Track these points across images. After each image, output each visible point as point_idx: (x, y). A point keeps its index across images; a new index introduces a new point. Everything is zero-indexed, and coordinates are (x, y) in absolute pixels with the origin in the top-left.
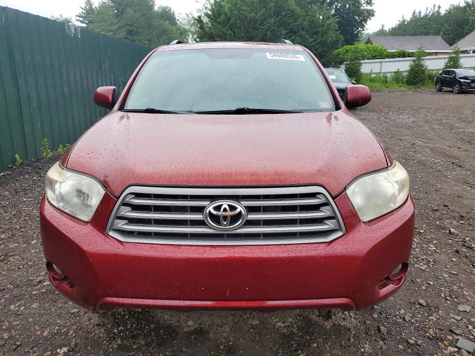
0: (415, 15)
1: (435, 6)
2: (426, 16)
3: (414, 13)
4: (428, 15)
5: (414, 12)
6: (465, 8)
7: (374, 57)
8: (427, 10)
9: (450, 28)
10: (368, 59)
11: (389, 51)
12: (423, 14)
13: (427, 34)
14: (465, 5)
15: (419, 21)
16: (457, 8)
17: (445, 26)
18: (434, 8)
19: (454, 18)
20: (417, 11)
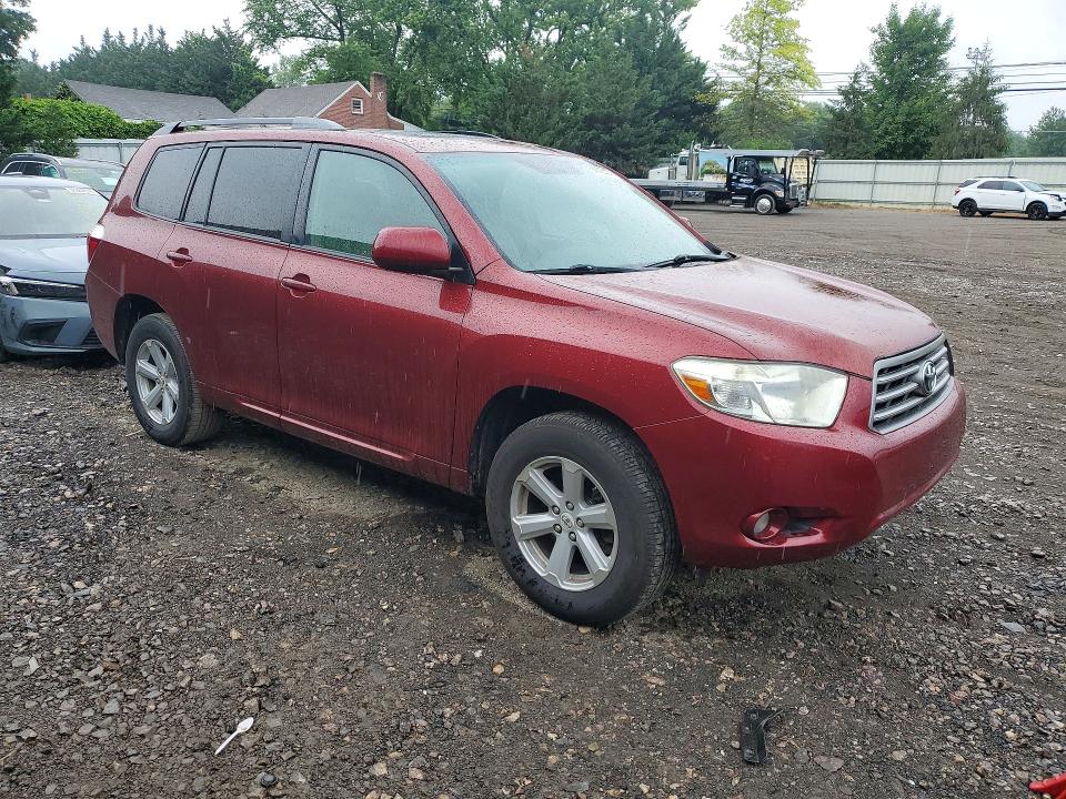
0: (111, 39)
1: (151, 28)
2: (136, 47)
3: (107, 36)
4: (141, 45)
5: (107, 32)
6: (217, 43)
7: (98, 134)
8: (135, 34)
9: (197, 81)
10: (83, 136)
11: (127, 121)
12: (129, 41)
13: (151, 87)
14: (216, 36)
15: (125, 55)
16: (200, 41)
17: (188, 76)
18: (151, 33)
19: (201, 62)
20: (114, 34)
